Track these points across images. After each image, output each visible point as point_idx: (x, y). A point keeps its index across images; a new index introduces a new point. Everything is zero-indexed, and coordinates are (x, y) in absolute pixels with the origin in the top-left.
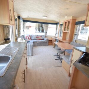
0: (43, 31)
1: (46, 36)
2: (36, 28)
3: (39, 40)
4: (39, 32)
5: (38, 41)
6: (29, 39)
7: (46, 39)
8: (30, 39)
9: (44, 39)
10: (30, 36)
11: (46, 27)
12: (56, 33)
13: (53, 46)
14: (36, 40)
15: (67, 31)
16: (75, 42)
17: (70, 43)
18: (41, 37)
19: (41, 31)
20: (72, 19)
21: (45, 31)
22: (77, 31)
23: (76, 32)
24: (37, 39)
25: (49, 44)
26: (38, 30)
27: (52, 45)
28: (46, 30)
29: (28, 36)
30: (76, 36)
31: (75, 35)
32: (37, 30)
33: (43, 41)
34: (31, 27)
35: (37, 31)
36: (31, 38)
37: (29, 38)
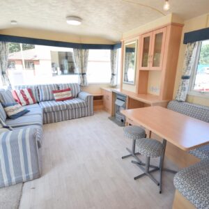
0: (72, 71)
1: (83, 86)
2: (53, 64)
3: (63, 100)
4: (63, 73)
5: (60, 103)
6: (27, 100)
7: (84, 95)
8: (31, 101)
9: (78, 96)
10: (30, 91)
11: (81, 57)
12: (113, 74)
13: (110, 115)
14: (53, 99)
15: (153, 66)
16: (186, 101)
17: (166, 106)
18: (69, 90)
19: (66, 71)
20: (173, 24)
21: (77, 70)
22: (191, 65)
23: (188, 68)
24: (57, 96)
25: (97, 107)
26: (59, 69)
27: (105, 109)
28: (83, 66)
29: (22, 92)
30: (188, 81)
31: (185, 78)
32: (56, 69)
33: (75, 101)
34: (38, 61)
35: (56, 72)
36: (34, 95)
37: (28, 96)
